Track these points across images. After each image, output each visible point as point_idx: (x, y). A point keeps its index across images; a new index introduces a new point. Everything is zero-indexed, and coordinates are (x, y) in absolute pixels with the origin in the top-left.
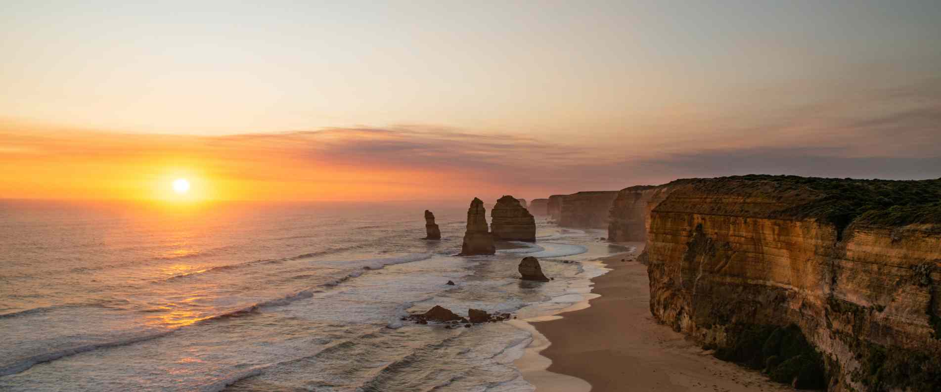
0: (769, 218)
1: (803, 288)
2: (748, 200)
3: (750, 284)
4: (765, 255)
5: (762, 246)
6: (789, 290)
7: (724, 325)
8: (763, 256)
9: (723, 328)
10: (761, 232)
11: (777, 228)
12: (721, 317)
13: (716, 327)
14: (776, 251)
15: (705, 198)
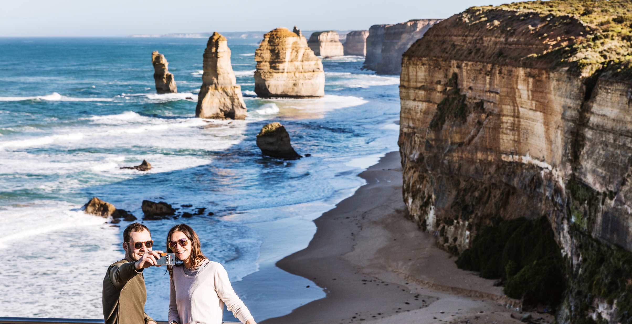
0: (525, 66)
1: (556, 167)
2: (511, 39)
3: (505, 161)
4: (522, 120)
5: (518, 107)
6: (545, 170)
7: (468, 220)
8: (519, 121)
9: (467, 223)
10: (515, 87)
11: (531, 80)
12: (465, 208)
13: (458, 223)
14: (531, 114)
15: (466, 36)
